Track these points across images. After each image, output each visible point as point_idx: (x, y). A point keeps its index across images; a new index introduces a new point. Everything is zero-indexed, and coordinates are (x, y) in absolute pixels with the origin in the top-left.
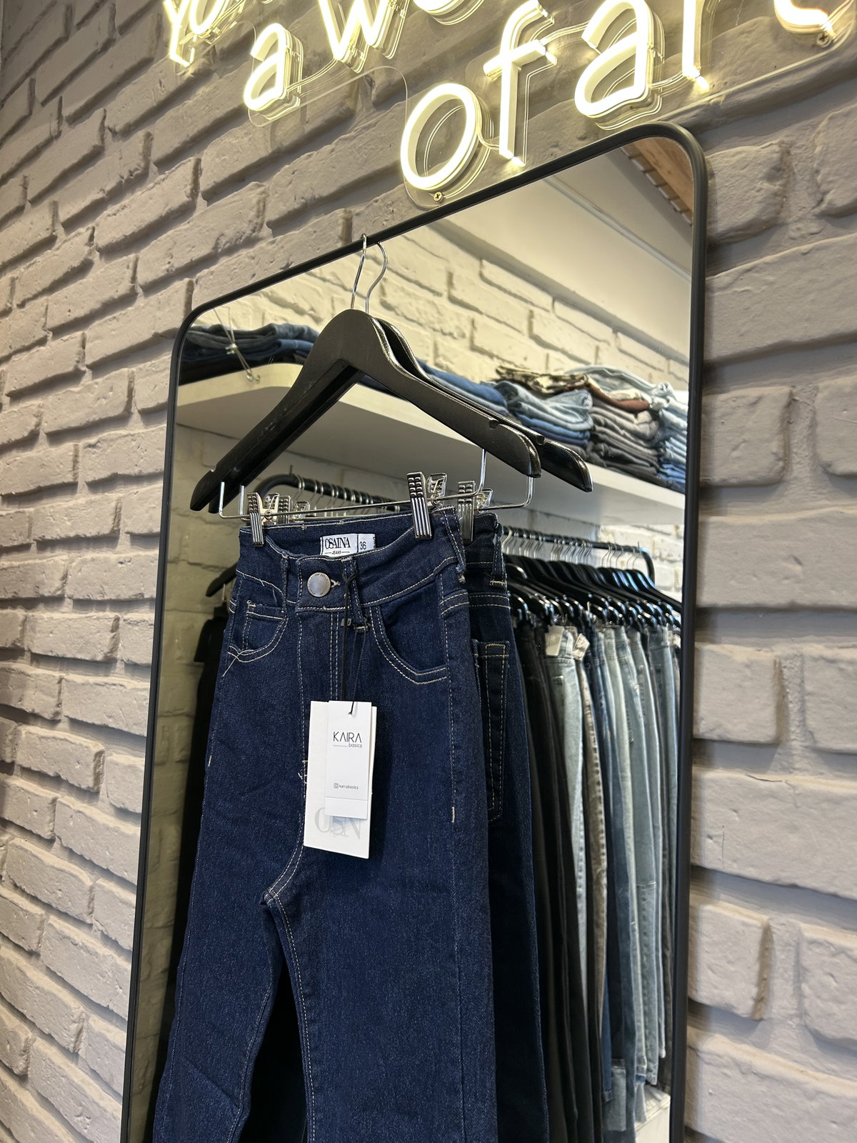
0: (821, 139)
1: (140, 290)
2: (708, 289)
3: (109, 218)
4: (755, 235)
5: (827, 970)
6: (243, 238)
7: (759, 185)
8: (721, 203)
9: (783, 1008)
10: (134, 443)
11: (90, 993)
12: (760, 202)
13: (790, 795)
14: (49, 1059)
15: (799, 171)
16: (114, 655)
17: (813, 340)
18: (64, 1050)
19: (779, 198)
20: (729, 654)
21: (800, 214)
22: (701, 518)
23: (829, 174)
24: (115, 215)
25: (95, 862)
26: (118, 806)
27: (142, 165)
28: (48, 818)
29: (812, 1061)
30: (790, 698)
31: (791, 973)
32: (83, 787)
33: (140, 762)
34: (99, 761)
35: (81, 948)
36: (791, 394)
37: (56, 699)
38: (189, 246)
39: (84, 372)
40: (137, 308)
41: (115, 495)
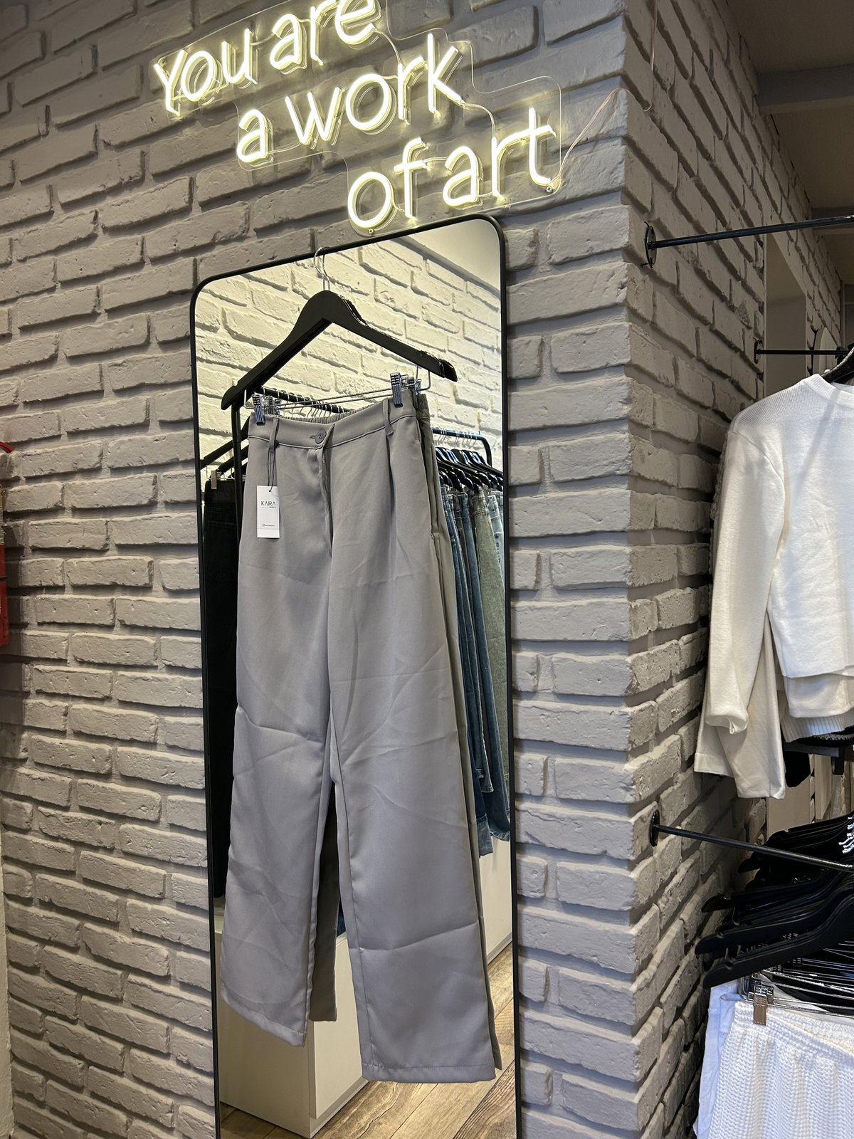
0: (549, 231)
1: (147, 261)
3: (113, 207)
4: (526, 269)
5: (560, 563)
6: (235, 235)
7: (526, 248)
8: (512, 254)
10: (158, 363)
11: (164, 703)
12: (526, 256)
13: (546, 501)
15: (541, 244)
16: (156, 499)
17: (550, 317)
18: (144, 744)
19: (534, 255)
20: (521, 450)
21: (542, 262)
22: (509, 393)
23: (553, 247)
24: (118, 205)
25: (159, 626)
26: (173, 589)
27: (141, 173)
28: (109, 612)
29: (556, 598)
30: (545, 463)
31: (548, 568)
32: (139, 586)
34: (151, 567)
35: (152, 680)
36: (542, 339)
37: (105, 536)
38: (192, 236)
39: (100, 314)
40: (150, 273)
41: (144, 397)
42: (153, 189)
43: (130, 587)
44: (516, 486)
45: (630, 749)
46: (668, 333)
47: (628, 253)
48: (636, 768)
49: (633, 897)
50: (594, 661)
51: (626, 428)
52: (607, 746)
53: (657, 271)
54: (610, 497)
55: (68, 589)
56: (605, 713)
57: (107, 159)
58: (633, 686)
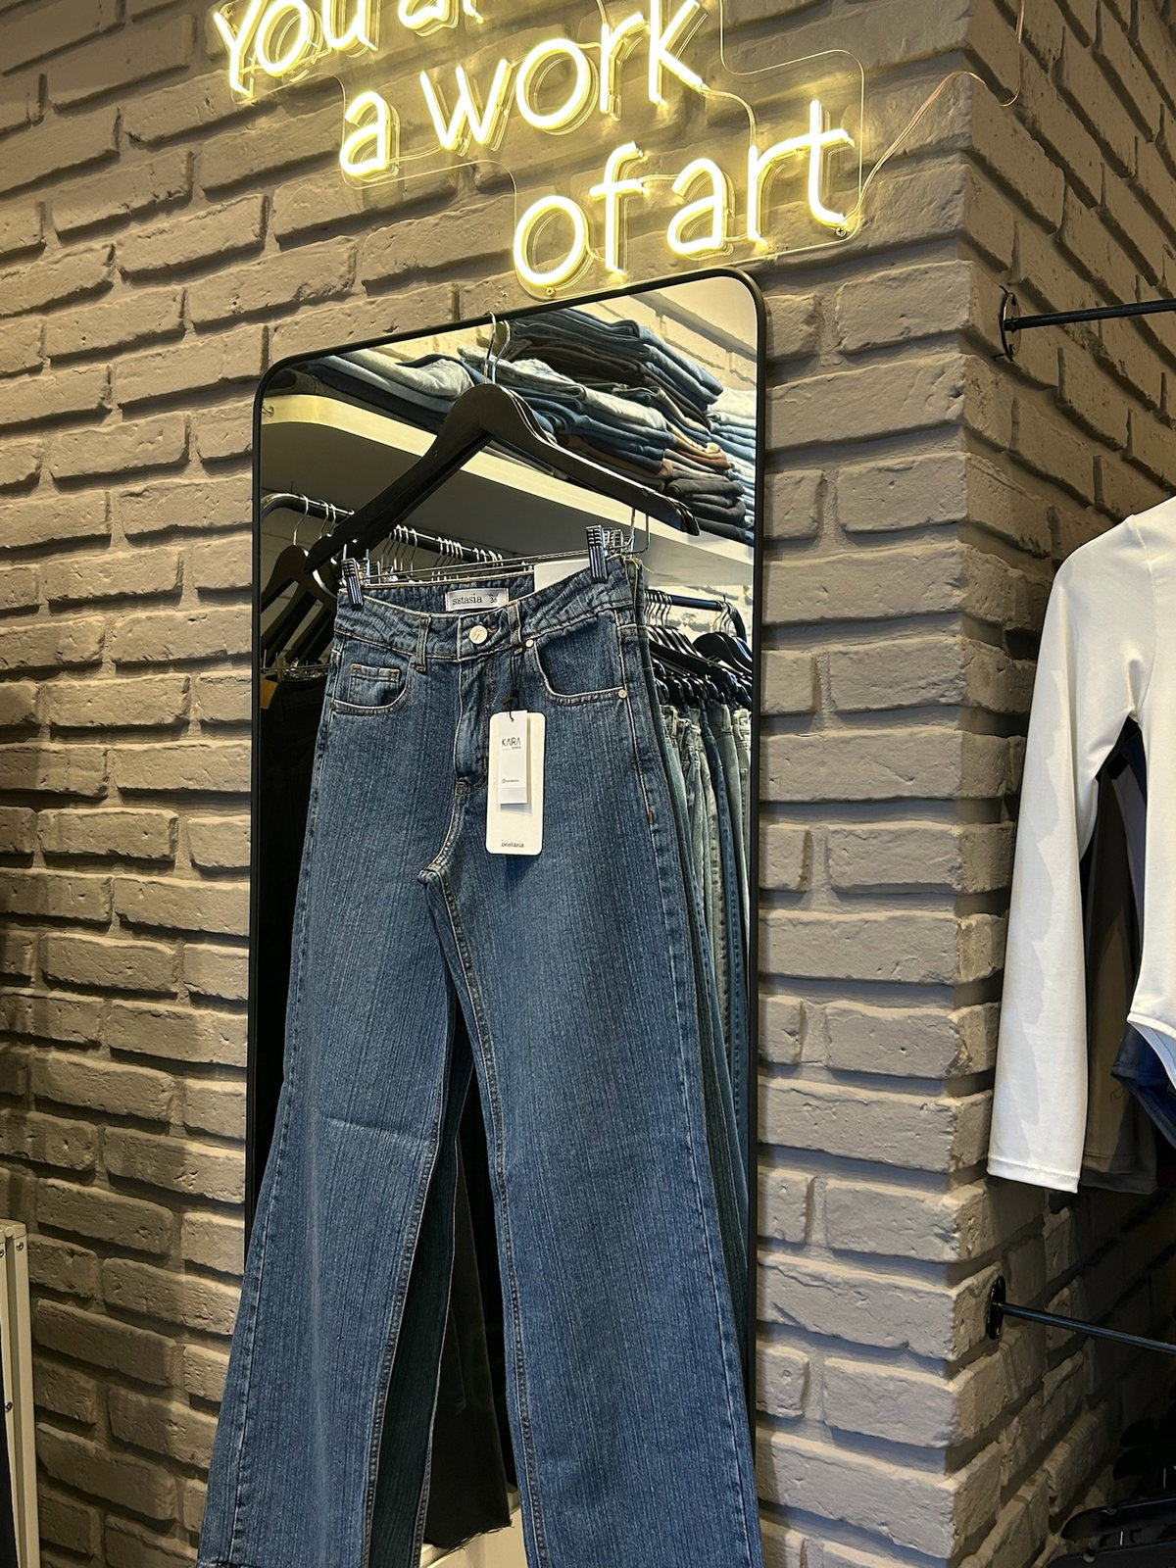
0: (838, 299)
1: (190, 326)
2: (768, 398)
3: (139, 240)
4: (797, 361)
5: (842, 847)
6: (332, 291)
7: (800, 327)
8: (776, 335)
10: (200, 494)
11: (186, 1055)
12: (801, 339)
13: (821, 743)
14: (131, 1138)
15: (826, 320)
16: (187, 717)
17: (836, 440)
19: (814, 337)
20: (784, 656)
21: (827, 349)
23: (844, 326)
24: (149, 238)
25: (180, 928)
26: (207, 867)
27: (186, 187)
28: (103, 899)
30: (821, 681)
31: (823, 856)
32: (153, 857)
34: (174, 828)
36: (822, 476)
37: (101, 773)
39: (110, 411)
40: (192, 348)
41: (175, 549)
42: (202, 213)
43: (139, 859)
44: (774, 716)
45: (952, 1170)
46: (1040, 467)
47: (969, 338)
48: (961, 1203)
49: (950, 1424)
50: (896, 1017)
51: (956, 627)
52: (914, 1163)
53: (1021, 365)
54: (928, 741)
55: (38, 859)
56: (911, 1105)
57: (134, 164)
58: (961, 1062)
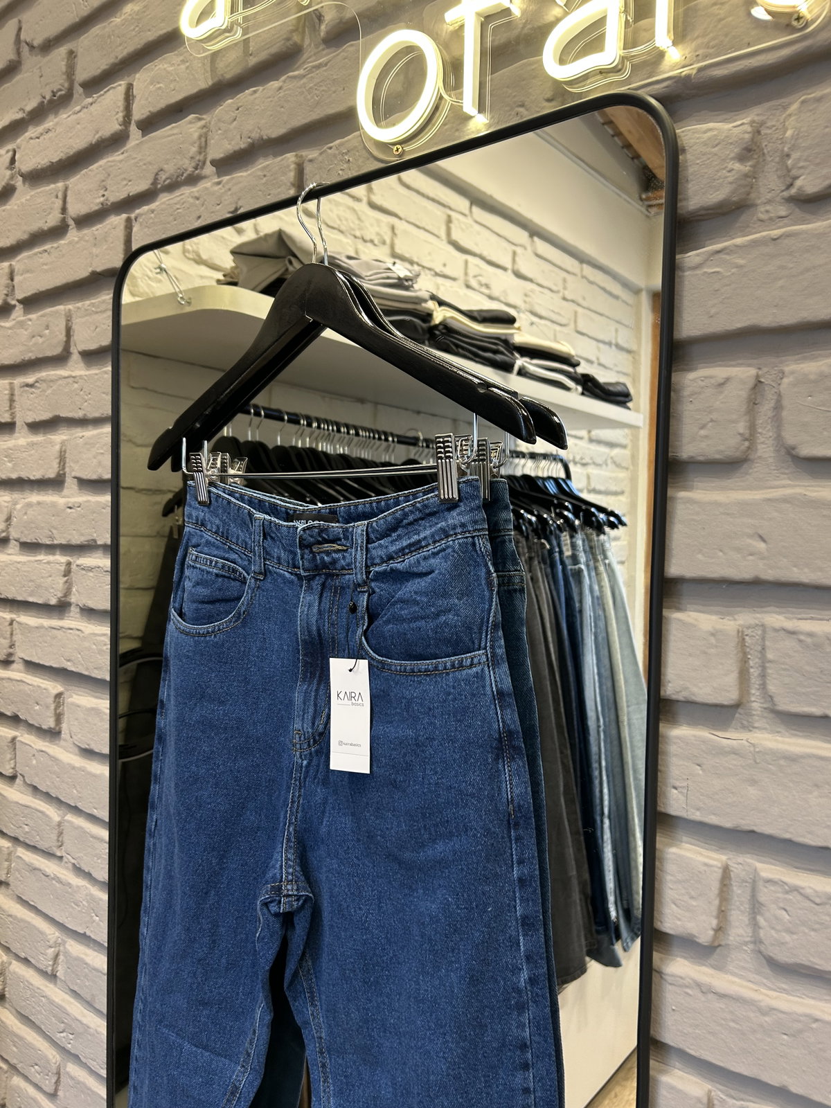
0: (791, 122)
1: (71, 222)
2: (678, 268)
3: (32, 141)
4: (724, 214)
5: (781, 905)
6: (185, 175)
7: (730, 166)
8: (692, 181)
9: (739, 936)
10: (76, 386)
11: (66, 920)
12: (731, 183)
13: (750, 752)
14: (27, 981)
15: (768, 152)
16: (68, 600)
17: (781, 326)
18: (43, 973)
19: (749, 180)
20: (696, 623)
21: (769, 196)
22: (670, 492)
23: (799, 160)
24: (38, 138)
25: (62, 799)
26: (83, 747)
27: (66, 85)
28: (9, 756)
29: (765, 981)
30: (751, 663)
31: (747, 906)
32: (44, 727)
33: (104, 704)
34: (59, 702)
35: (53, 879)
36: (758, 376)
37: (8, 641)
38: (125, 179)
39: (14, 306)
40: (70, 243)
41: (59, 437)
42: (78, 108)
43: (34, 726)
44: (678, 701)
57: (32, 69)
